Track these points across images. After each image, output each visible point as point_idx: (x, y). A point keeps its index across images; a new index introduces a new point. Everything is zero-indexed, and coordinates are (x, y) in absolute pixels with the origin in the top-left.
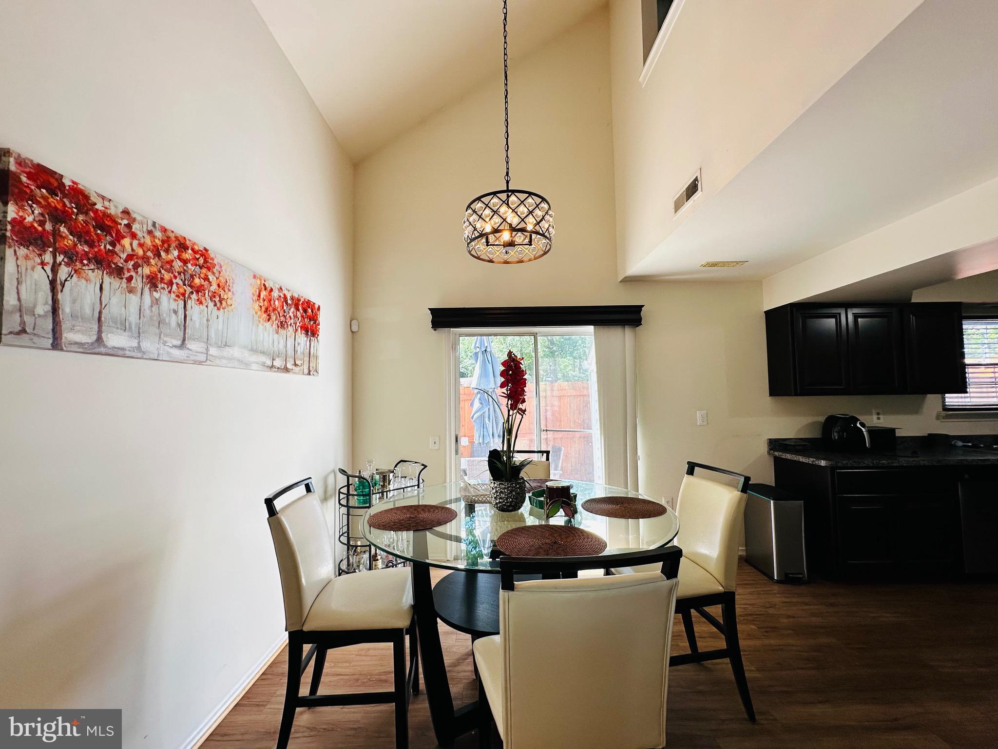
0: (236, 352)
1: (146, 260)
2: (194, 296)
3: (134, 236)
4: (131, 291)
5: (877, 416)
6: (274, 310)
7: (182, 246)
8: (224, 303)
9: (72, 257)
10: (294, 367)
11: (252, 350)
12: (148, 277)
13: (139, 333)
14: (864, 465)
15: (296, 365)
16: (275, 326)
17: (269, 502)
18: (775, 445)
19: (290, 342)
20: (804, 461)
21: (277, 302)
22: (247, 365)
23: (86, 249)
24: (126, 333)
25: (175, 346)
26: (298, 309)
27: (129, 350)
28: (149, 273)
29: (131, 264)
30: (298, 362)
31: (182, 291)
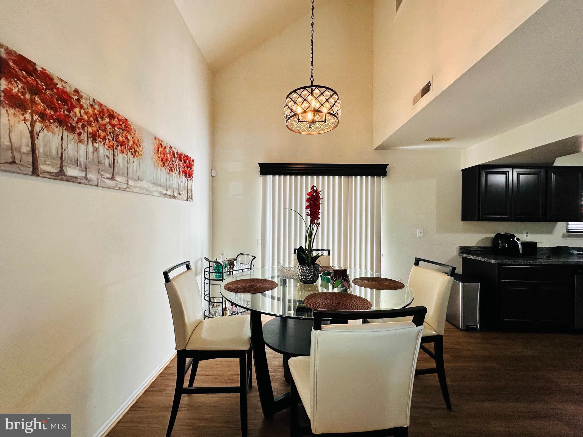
0: (143, 184)
1: (90, 123)
2: (119, 148)
3: (82, 107)
4: (81, 141)
5: (526, 235)
6: (167, 160)
7: (112, 115)
8: (137, 154)
9: (43, 117)
10: (178, 196)
11: (154, 183)
12: (91, 134)
13: (86, 168)
14: (519, 263)
15: (179, 194)
16: (167, 170)
17: (166, 274)
18: (464, 250)
19: (176, 180)
20: (481, 260)
21: (168, 155)
22: (150, 193)
23: (52, 113)
24: (78, 168)
25: (108, 178)
26: (181, 161)
27: (80, 179)
28: (91, 131)
29: (80, 125)
30: (181, 193)
31: (111, 144)
